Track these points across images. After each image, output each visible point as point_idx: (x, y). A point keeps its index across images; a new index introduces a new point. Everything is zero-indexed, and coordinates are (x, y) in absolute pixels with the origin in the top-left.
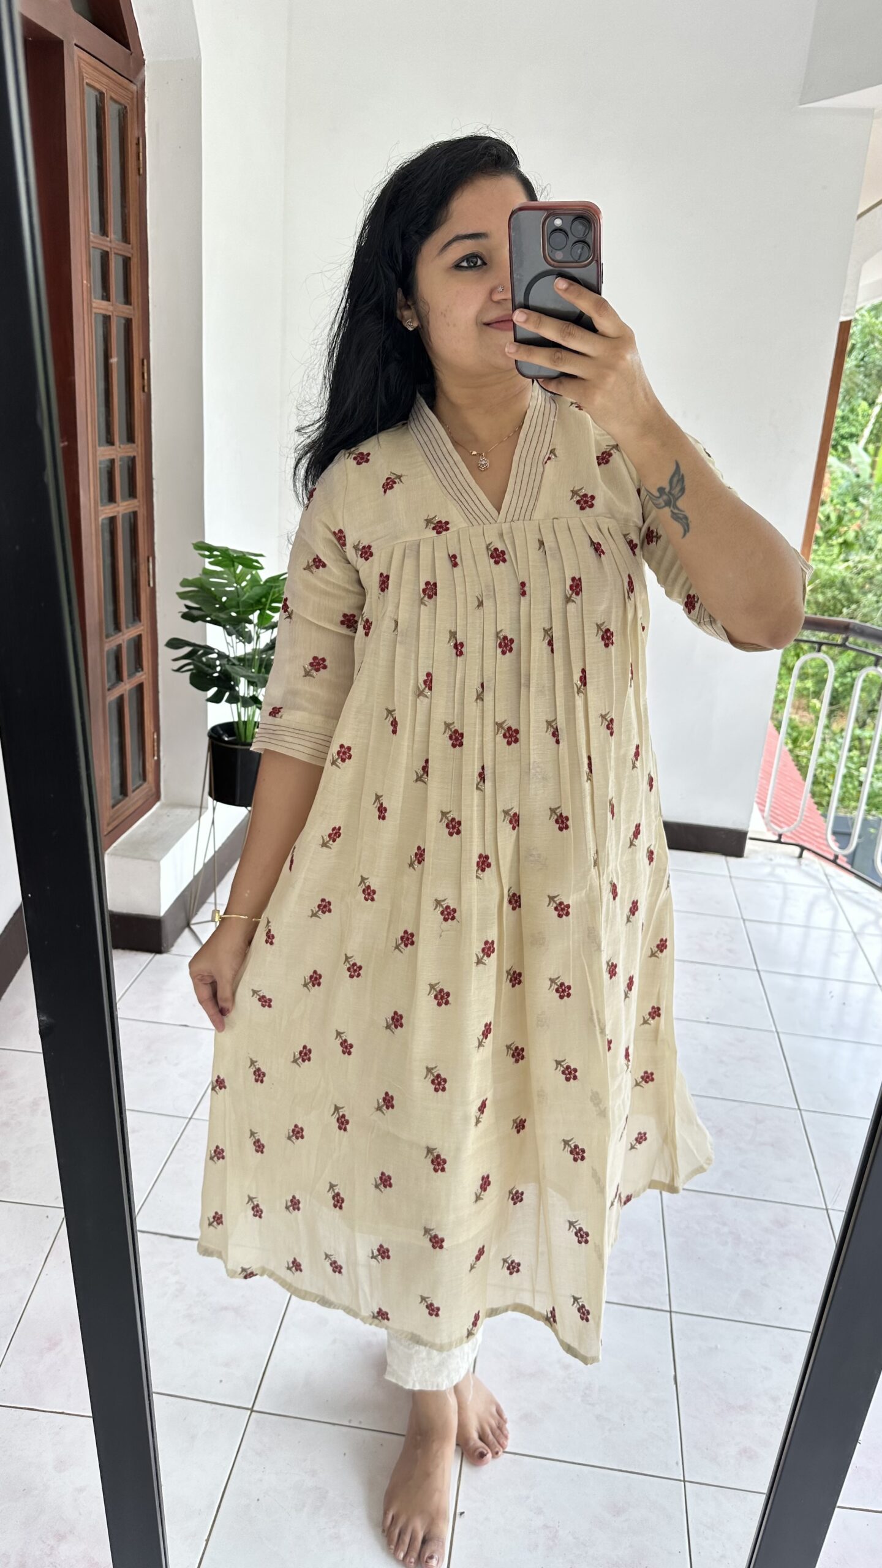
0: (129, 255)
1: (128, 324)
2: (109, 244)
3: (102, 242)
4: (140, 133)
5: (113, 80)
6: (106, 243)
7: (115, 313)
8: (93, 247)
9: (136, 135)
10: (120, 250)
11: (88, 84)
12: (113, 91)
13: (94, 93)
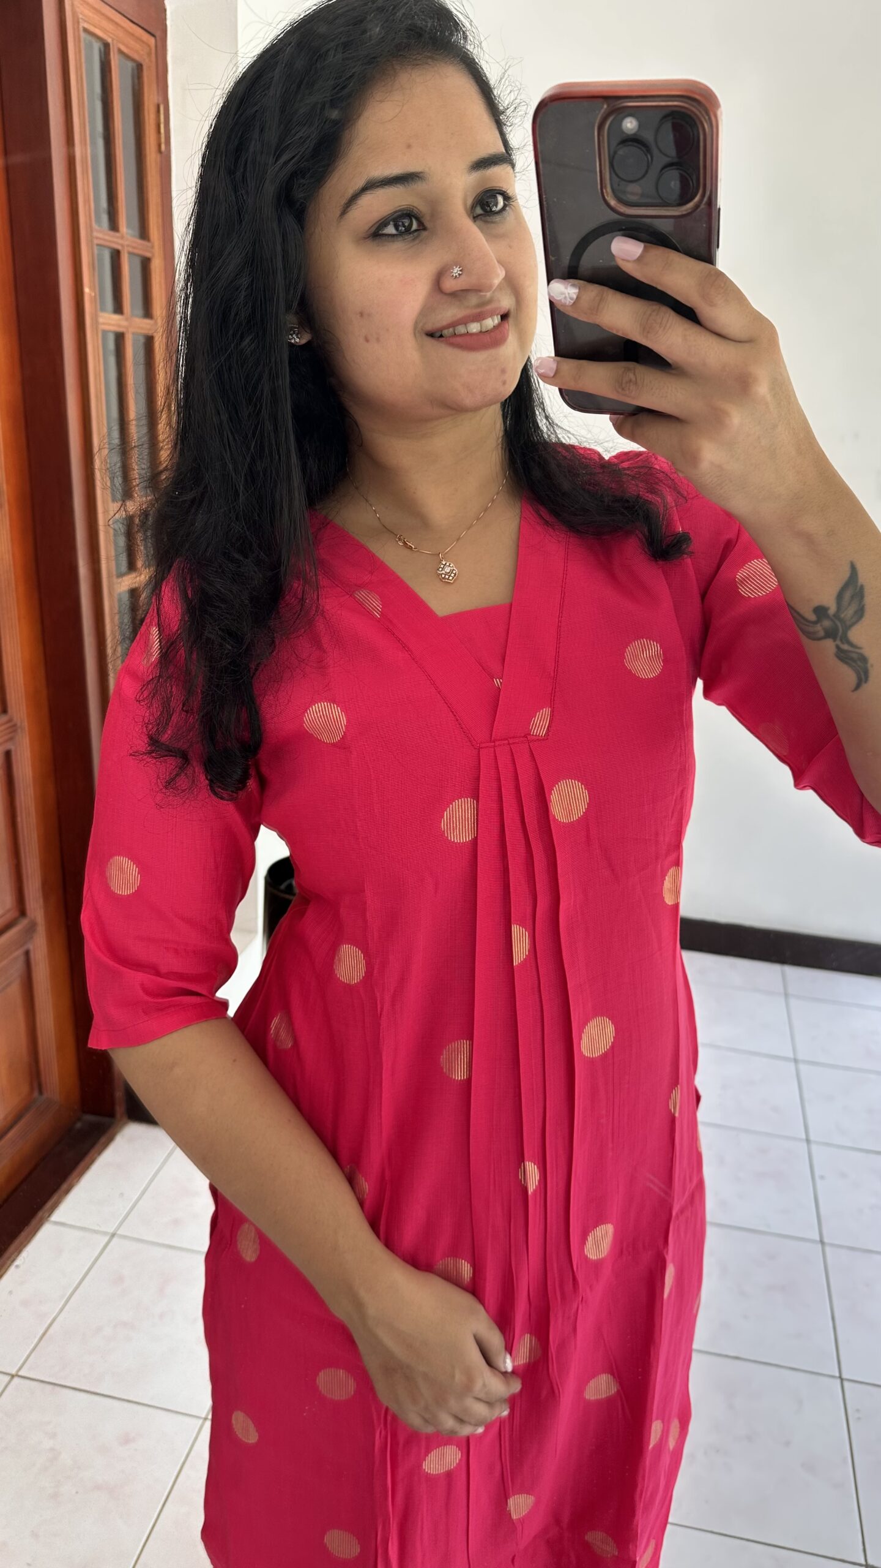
0: (148, 255)
1: (149, 341)
2: (120, 241)
3: (107, 238)
4: (161, 99)
5: (122, 27)
6: (115, 240)
7: (131, 330)
8: (98, 245)
9: (156, 101)
10: (134, 248)
11: (86, 30)
12: (124, 44)
13: (97, 46)
